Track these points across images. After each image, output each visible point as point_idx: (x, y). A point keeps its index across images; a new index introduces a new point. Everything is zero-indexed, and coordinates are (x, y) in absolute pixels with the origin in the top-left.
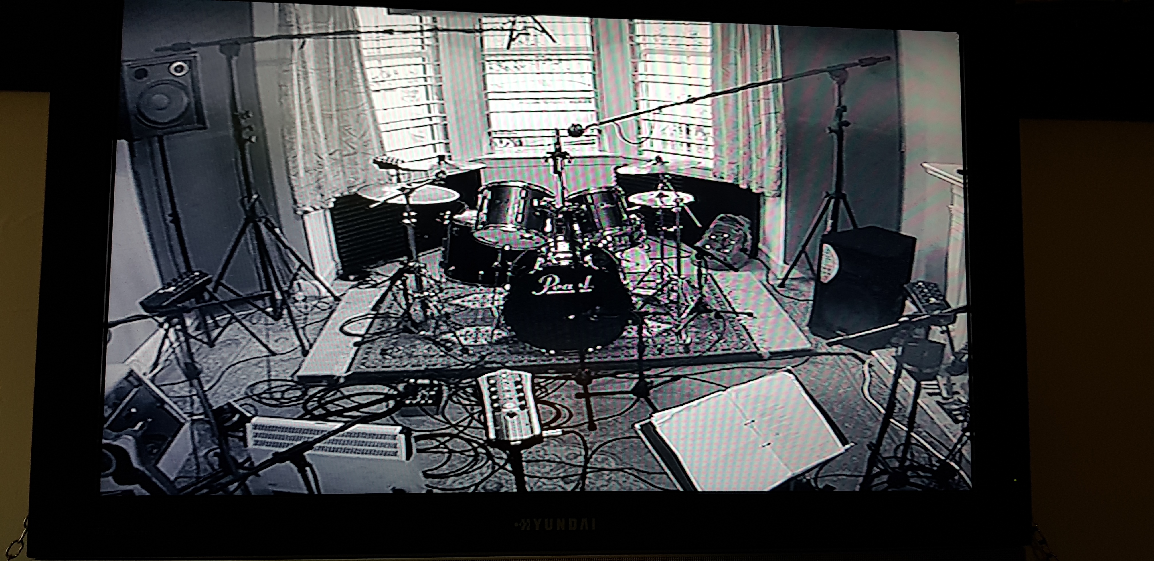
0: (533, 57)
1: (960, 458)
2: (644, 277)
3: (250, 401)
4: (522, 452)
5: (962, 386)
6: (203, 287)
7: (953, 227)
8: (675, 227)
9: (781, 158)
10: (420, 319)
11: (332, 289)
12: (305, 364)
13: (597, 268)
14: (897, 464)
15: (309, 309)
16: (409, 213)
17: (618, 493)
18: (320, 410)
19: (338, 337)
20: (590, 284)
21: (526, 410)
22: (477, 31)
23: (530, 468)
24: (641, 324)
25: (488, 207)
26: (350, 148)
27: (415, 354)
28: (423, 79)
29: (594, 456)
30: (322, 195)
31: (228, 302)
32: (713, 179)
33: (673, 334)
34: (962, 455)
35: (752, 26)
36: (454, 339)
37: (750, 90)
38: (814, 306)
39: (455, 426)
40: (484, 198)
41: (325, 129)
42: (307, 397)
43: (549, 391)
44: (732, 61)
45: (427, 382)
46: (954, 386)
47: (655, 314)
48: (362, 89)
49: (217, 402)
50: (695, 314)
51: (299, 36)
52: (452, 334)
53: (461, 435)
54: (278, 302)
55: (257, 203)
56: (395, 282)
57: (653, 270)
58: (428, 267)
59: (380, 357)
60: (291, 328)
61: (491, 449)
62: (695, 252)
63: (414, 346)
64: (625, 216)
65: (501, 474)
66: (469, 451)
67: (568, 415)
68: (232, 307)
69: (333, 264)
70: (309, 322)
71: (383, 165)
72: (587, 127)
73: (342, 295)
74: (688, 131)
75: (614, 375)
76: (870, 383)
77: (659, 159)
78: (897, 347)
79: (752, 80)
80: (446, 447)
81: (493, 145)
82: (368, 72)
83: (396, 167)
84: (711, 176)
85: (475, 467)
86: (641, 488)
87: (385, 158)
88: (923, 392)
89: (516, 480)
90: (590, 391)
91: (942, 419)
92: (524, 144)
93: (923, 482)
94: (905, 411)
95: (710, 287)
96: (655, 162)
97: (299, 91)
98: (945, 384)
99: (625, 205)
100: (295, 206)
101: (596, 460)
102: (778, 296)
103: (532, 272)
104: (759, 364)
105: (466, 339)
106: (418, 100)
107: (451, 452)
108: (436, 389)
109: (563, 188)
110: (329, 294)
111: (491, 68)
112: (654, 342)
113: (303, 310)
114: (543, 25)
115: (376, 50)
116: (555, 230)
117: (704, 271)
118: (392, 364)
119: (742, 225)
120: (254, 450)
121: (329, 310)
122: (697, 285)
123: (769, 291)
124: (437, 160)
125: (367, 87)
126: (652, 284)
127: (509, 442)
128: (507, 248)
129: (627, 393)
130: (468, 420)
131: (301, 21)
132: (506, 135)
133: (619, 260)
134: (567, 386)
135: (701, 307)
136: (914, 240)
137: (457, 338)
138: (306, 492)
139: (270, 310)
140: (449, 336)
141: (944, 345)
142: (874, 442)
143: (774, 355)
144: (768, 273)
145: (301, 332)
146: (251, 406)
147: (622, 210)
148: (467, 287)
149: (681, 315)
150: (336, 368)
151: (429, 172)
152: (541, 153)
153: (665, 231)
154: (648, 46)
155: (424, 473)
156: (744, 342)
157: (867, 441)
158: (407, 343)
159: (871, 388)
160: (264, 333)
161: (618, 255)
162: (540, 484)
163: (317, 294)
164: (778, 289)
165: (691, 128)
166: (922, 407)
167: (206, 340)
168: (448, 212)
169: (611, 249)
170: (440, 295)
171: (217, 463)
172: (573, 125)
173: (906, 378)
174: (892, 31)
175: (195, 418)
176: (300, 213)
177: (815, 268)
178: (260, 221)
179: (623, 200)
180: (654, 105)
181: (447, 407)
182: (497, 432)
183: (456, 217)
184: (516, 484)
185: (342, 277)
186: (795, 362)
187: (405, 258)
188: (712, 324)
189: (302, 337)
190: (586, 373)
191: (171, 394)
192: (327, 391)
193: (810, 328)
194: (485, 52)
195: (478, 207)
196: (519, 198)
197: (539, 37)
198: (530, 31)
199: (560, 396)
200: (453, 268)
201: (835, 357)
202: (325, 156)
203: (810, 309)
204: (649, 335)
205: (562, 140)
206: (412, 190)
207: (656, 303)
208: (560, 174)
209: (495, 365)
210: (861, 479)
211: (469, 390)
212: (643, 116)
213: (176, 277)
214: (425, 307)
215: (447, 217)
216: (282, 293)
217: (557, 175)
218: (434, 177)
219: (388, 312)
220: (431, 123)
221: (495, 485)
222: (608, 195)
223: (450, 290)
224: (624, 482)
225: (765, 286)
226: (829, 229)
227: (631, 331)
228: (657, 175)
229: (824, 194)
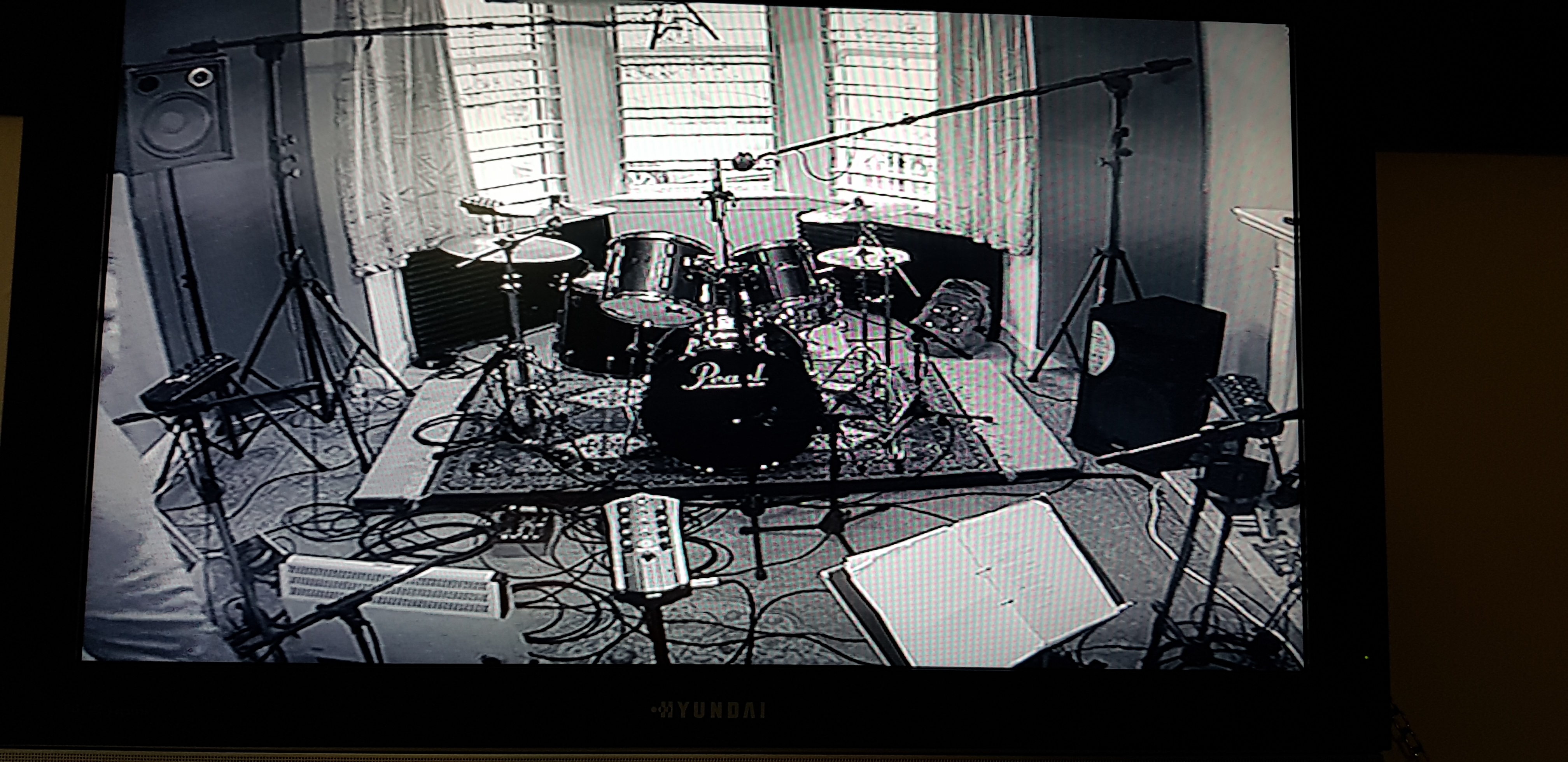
0: (687, 60)
1: (1286, 625)
2: (839, 366)
3: (286, 533)
4: (663, 608)
5: (1291, 523)
6: (226, 375)
7: (1278, 297)
8: (883, 297)
9: (1032, 200)
10: (526, 422)
11: (402, 379)
12: (364, 484)
13: (771, 353)
14: (1195, 633)
15: (371, 407)
16: (510, 275)
17: (799, 667)
18: (382, 546)
19: (412, 447)
20: (762, 376)
21: (669, 550)
22: (608, 24)
23: (674, 631)
24: (833, 431)
25: (622, 268)
26: (427, 185)
27: (517, 471)
28: (533, 91)
29: (763, 615)
30: (391, 250)
31: (261, 397)
32: (935, 230)
33: (879, 446)
34: (1288, 620)
35: (994, 16)
36: (572, 450)
37: (991, 105)
38: (1078, 408)
39: (568, 571)
40: (615, 255)
41: (394, 160)
42: (365, 529)
43: (704, 524)
44: (967, 65)
45: (533, 509)
46: (1279, 523)
47: (853, 418)
48: (449, 104)
49: (241, 534)
50: (910, 418)
51: (364, 32)
52: (569, 444)
53: (577, 583)
54: (330, 397)
55: (302, 260)
56: (491, 370)
57: (851, 356)
58: (537, 348)
59: (469, 474)
60: (346, 433)
61: (618, 604)
62: (911, 332)
63: (517, 460)
64: (813, 282)
65: (634, 639)
66: (588, 605)
67: (727, 557)
68: (267, 405)
69: (404, 345)
70: (371, 424)
71: (473, 209)
72: (760, 157)
73: (417, 388)
74: (901, 162)
75: (797, 503)
76: (1159, 517)
77: (859, 202)
78: (1198, 468)
79: (994, 92)
80: (557, 601)
81: (627, 181)
82: (457, 80)
83: (492, 212)
84: (933, 225)
85: (598, 629)
86: (832, 661)
87: (477, 199)
88: (1234, 530)
89: (655, 647)
90: (762, 525)
91: (1260, 570)
92: (671, 179)
93: (1234, 658)
94: (1207, 557)
95: (931, 381)
96: (852, 206)
97: (363, 109)
98: (1266, 520)
99: (813, 265)
100: (353, 266)
101: (767, 621)
102: (1028, 394)
103: (682, 358)
104: (998, 489)
105: (589, 451)
106: (526, 120)
107: (563, 607)
108: (545, 519)
109: (726, 242)
110: (398, 387)
111: (628, 75)
112: (853, 456)
113: (363, 408)
114: (700, 15)
115: (469, 51)
116: (714, 300)
117: (923, 358)
118: (486, 485)
119: (979, 295)
120: (290, 600)
121: (398, 409)
122: (913, 378)
123: (1015, 386)
124: (548, 202)
125: (455, 101)
126: (852, 376)
127: (645, 594)
128: (647, 324)
129: (813, 527)
130: (587, 563)
131: (366, 12)
132: (646, 167)
133: (805, 343)
134: (730, 517)
135: (919, 408)
136: (1223, 316)
137: (577, 449)
138: (363, 660)
139: (316, 407)
140: (565, 446)
141: (1266, 465)
142: (1162, 600)
143: (1024, 477)
144: (1014, 361)
145: (360, 438)
146: (288, 539)
147: (809, 272)
148: (591, 378)
149: (892, 419)
150: (409, 488)
151: (538, 218)
152: (696, 192)
153: (868, 301)
154: (847, 45)
155: (527, 636)
156: (980, 458)
157: (1150, 599)
158: (507, 456)
159: (1160, 525)
160: (309, 439)
161: (802, 335)
162: (687, 654)
163: (382, 386)
164: (1028, 383)
165: (905, 158)
166: (1231, 553)
167: (230, 448)
168: (566, 275)
169: (793, 327)
170: (553, 389)
171: (240, 618)
172: (741, 154)
173: (1212, 511)
174: (1193, 24)
175: (211, 555)
176: (360, 274)
177: (1081, 355)
178: (306, 285)
179: (811, 260)
180: (856, 127)
181: (559, 544)
182: (626, 579)
183: (576, 280)
184: (656, 653)
185: (418, 363)
186: (1053, 486)
187: (505, 337)
188: (934, 433)
189: (362, 445)
190: (757, 498)
191: (180, 522)
192: (393, 521)
193: (1074, 440)
194: (621, 53)
195: (607, 267)
196: (664, 256)
197: (694, 32)
198: (682, 23)
199: (718, 530)
200: (570, 352)
201: (1110, 480)
202: (394, 196)
203: (1073, 413)
204: (845, 447)
205: (724, 175)
206: (516, 243)
207: (855, 402)
208: (721, 223)
209: (630, 487)
210: (1144, 653)
211: (591, 522)
212: (839, 142)
213: (190, 361)
214: (531, 405)
215: (563, 281)
216: (335, 384)
217: (715, 224)
218: (545, 226)
219: (480, 413)
220: (542, 150)
221: (626, 655)
222: (789, 251)
223: (567, 383)
224: (807, 652)
225: (1009, 380)
226: (1100, 300)
227: (821, 442)
228: (857, 224)
229: (1094, 251)
